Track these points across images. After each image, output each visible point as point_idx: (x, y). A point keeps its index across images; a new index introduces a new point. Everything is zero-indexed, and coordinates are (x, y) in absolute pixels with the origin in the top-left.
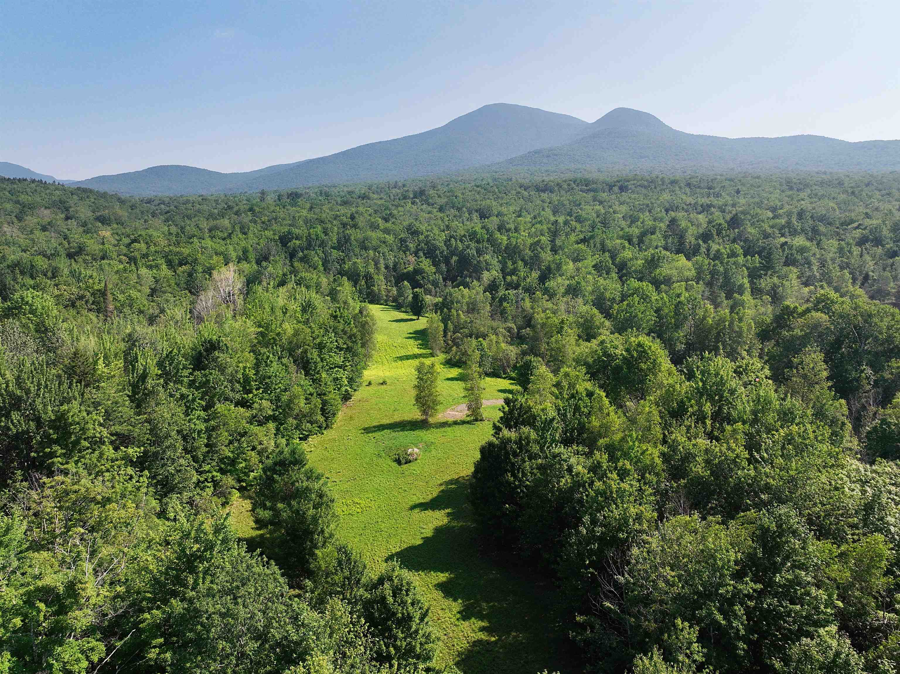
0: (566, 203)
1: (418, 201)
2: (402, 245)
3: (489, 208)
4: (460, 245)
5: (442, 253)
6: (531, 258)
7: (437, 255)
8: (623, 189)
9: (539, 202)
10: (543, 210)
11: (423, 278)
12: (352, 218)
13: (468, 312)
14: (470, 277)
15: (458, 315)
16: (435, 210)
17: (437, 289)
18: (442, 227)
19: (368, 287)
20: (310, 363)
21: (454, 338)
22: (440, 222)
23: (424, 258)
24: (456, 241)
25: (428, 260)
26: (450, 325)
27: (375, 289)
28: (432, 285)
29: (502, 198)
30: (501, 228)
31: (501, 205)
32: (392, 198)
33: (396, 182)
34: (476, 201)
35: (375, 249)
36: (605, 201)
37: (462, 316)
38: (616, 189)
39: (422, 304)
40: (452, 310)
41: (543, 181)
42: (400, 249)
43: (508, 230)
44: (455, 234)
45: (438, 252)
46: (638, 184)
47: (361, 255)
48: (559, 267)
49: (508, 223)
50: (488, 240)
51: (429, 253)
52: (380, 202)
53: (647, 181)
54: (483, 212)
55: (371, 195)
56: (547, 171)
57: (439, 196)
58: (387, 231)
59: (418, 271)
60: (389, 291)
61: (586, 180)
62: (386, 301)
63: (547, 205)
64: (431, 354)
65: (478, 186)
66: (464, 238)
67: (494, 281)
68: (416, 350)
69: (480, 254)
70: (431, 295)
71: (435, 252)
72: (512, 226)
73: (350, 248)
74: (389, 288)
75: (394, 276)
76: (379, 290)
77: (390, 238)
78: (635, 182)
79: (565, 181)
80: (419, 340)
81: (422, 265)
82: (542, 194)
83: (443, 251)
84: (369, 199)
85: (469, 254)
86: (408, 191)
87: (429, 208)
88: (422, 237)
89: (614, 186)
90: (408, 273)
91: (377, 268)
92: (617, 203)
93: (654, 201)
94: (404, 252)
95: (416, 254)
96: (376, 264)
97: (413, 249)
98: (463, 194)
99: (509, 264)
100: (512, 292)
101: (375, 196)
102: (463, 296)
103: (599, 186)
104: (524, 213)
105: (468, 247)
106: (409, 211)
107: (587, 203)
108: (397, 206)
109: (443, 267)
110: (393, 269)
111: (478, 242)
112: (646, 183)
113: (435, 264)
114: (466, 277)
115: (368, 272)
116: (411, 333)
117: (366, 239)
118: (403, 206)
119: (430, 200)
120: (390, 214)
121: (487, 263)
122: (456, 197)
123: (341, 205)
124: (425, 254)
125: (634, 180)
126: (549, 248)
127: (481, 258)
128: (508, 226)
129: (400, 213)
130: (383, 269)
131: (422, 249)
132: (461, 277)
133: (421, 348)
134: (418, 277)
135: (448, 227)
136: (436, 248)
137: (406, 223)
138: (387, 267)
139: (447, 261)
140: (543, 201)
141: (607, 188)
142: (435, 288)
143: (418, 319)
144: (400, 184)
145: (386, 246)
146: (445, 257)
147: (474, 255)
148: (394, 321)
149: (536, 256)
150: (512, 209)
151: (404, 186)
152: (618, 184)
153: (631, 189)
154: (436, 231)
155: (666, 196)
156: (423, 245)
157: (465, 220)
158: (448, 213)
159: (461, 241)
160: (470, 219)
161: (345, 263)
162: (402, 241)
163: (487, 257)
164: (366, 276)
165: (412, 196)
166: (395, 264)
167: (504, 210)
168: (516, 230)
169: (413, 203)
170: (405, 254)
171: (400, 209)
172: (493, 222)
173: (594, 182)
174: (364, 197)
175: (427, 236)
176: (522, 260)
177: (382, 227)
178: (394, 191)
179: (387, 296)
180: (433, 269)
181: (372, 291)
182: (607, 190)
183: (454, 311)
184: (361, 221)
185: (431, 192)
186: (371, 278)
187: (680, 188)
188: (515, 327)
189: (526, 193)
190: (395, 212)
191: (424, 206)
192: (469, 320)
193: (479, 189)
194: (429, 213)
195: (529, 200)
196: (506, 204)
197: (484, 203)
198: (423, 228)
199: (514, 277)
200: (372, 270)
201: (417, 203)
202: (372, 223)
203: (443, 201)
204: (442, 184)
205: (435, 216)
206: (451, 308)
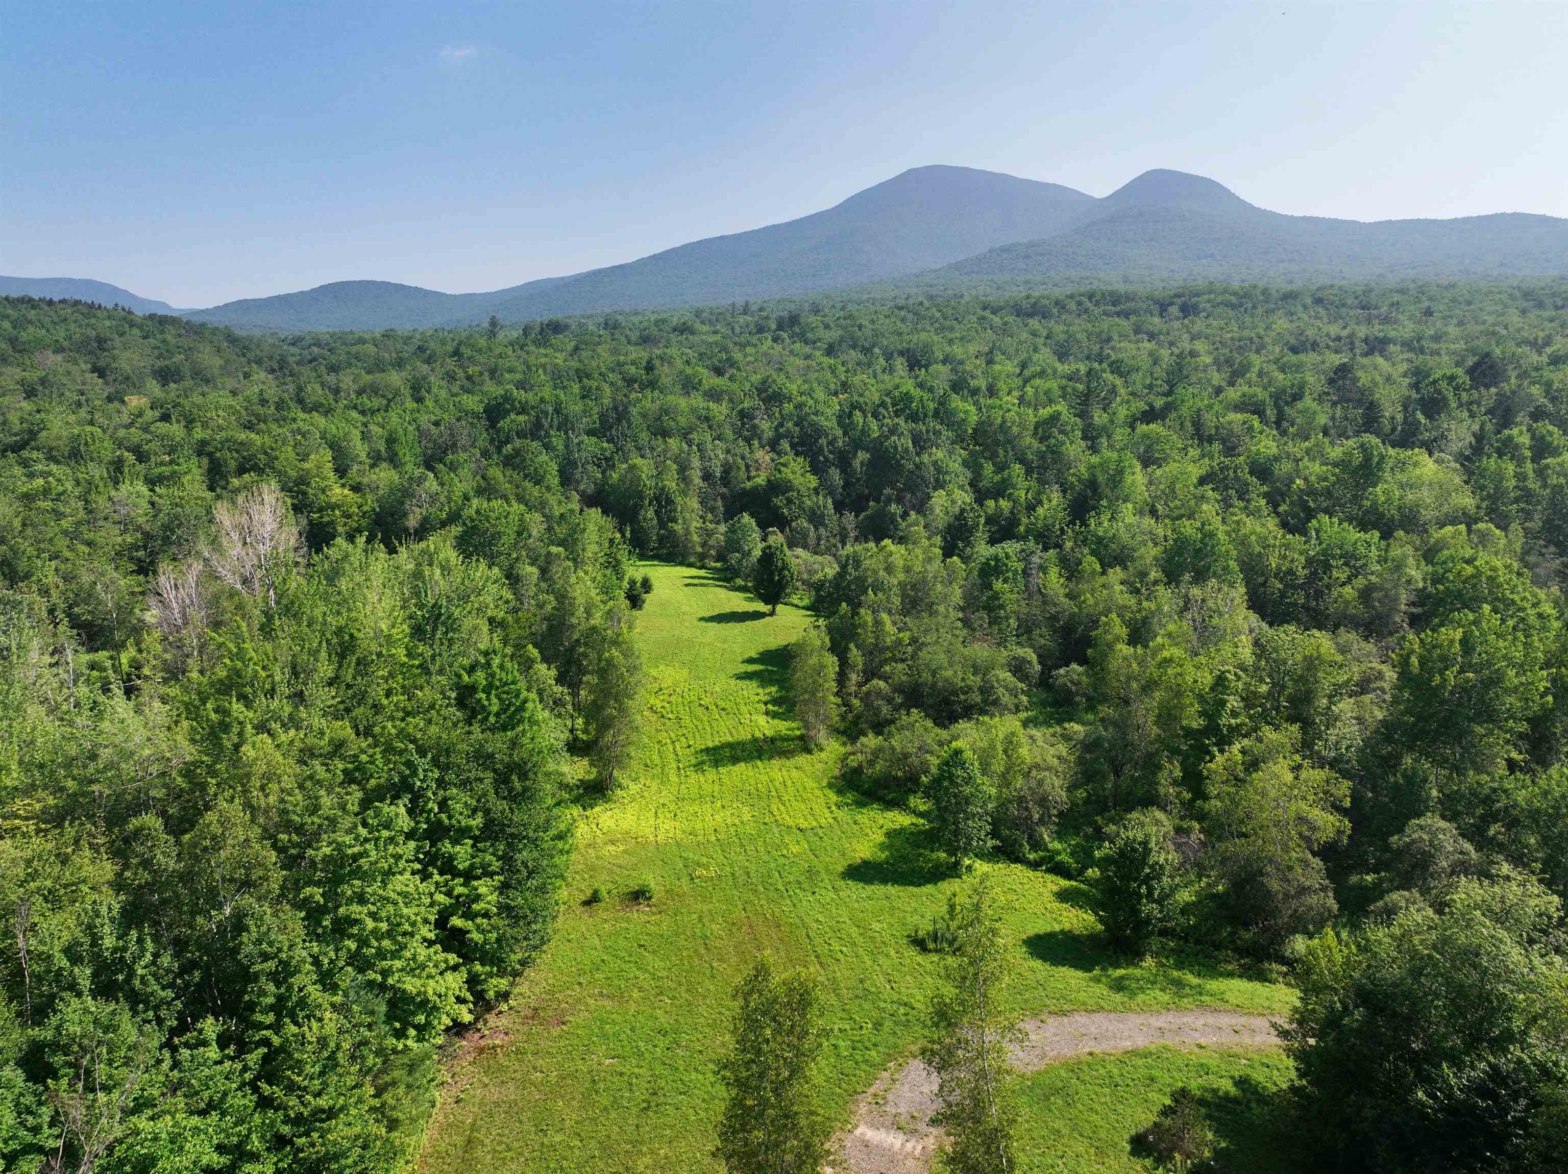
0: (1081, 336)
1: (785, 335)
2: (743, 424)
3: (927, 349)
4: (874, 425)
5: (831, 443)
6: (1041, 456)
7: (821, 449)
8: (1187, 310)
9: (1025, 336)
10: (1036, 350)
11: (790, 501)
12: (649, 368)
13: (905, 612)
14: (899, 500)
15: (878, 623)
16: (818, 353)
17: (822, 531)
18: (832, 387)
19: (662, 524)
20: (256, 977)
21: (868, 694)
22: (829, 375)
23: (791, 456)
24: (865, 417)
25: (800, 460)
26: (855, 655)
27: (678, 528)
28: (810, 521)
29: (952, 329)
30: (957, 386)
31: (951, 342)
32: (738, 330)
33: (747, 304)
34: (900, 334)
35: (685, 435)
36: (1160, 333)
37: (889, 627)
38: (1174, 310)
39: (782, 578)
40: (862, 611)
41: (1028, 297)
42: (738, 433)
43: (975, 392)
44: (861, 400)
45: (823, 441)
46: (1219, 299)
47: (652, 449)
48: (1116, 479)
49: (972, 377)
50: (936, 414)
51: (801, 444)
52: (711, 339)
53: (1235, 294)
54: (914, 355)
55: (698, 326)
56: (1026, 282)
57: (827, 327)
58: (714, 395)
59: (776, 487)
60: (709, 534)
61: (1112, 294)
62: (702, 557)
63: (1042, 340)
64: (801, 738)
65: (901, 308)
66: (881, 410)
67: (961, 516)
68: (762, 720)
69: (923, 448)
70: (805, 547)
71: (817, 440)
72: (982, 383)
73: (629, 433)
74: (711, 526)
75: (723, 496)
76: (688, 532)
77: (720, 410)
78: (1212, 296)
79: (1072, 297)
80: (771, 682)
81: (787, 473)
82: (1030, 321)
83: (835, 439)
84: (693, 333)
85: (896, 447)
86: (767, 318)
87: (807, 350)
88: (788, 407)
89: (1171, 304)
90: (755, 489)
91: (684, 479)
92: (1186, 336)
93: (1262, 333)
94: (748, 441)
95: (773, 445)
96: (683, 469)
97: (769, 434)
98: (873, 322)
99: (988, 468)
100: (1011, 547)
101: (705, 328)
102: (889, 569)
103: (1140, 304)
104: (999, 357)
105: (893, 431)
106: (766, 354)
107: (1123, 336)
108: (742, 346)
109: (835, 475)
110: (722, 478)
111: (914, 417)
112: (1233, 299)
113: (815, 469)
114: (889, 501)
115: (663, 489)
116: (750, 661)
117: (665, 411)
118: (755, 346)
119: (810, 335)
120: (729, 359)
121: (939, 470)
122: (860, 327)
123: (636, 344)
124: (793, 446)
125: (1210, 293)
126: (1079, 433)
127: (925, 458)
128: (973, 383)
129: (749, 359)
130: (697, 481)
131: (788, 435)
132: (877, 500)
133: (775, 715)
134: (779, 501)
135: (845, 387)
136: (819, 431)
137: (756, 378)
138: (707, 476)
139: (844, 461)
140: (1034, 334)
141: (1156, 309)
142: (816, 528)
143: (772, 613)
144: (754, 308)
145: (710, 427)
146: (840, 452)
147: (906, 450)
148: (712, 619)
149: (1053, 452)
150: (972, 349)
151: (761, 310)
152: (1179, 301)
153: (1204, 310)
154: (820, 394)
155: (1281, 324)
156: (790, 424)
157: (879, 371)
158: (845, 357)
159: (875, 415)
160: (890, 370)
161: (613, 467)
162: (744, 415)
163: (940, 454)
164: (657, 498)
165: (774, 326)
166: (727, 469)
167: (958, 350)
168: (992, 391)
169: (775, 340)
170: (750, 445)
171: (749, 350)
172: (941, 375)
173: (1129, 298)
174: (684, 329)
175: (799, 406)
176: (1022, 461)
177: (706, 386)
178: (742, 320)
179: (704, 545)
180: (813, 481)
181: (672, 532)
182: (1156, 312)
183: (866, 615)
184: (666, 375)
185: (812, 319)
186: (670, 501)
187: (1305, 307)
188: (1034, 657)
189: (996, 320)
190: (738, 356)
191: (798, 345)
192: (906, 636)
193: (903, 313)
194: (807, 357)
195: (1005, 330)
196: (962, 339)
197: (915, 338)
198: (793, 388)
199: (1004, 504)
200: (671, 482)
201: (783, 341)
202: (688, 377)
203: (834, 335)
204: (833, 307)
205: (820, 364)
206: (860, 605)
